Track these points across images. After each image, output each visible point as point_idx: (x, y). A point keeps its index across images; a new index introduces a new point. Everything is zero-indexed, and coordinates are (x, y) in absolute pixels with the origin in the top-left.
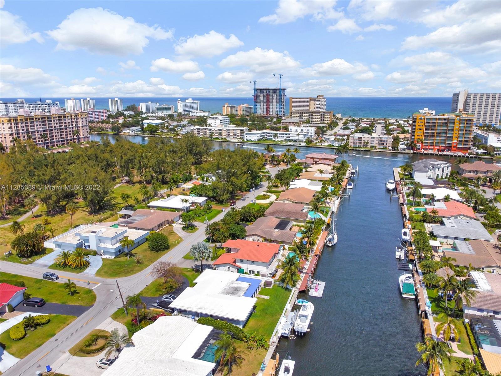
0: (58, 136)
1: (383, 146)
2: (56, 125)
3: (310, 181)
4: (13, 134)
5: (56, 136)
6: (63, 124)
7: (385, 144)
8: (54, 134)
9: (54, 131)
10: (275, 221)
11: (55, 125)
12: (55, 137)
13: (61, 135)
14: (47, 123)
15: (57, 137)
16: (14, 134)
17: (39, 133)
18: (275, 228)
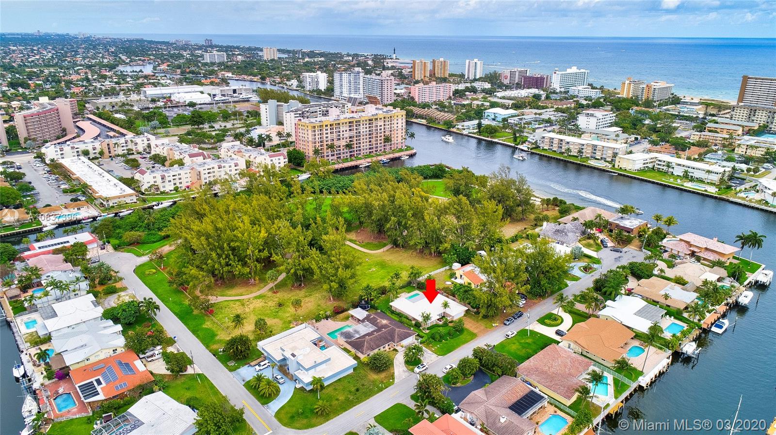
0: (366, 142)
2: (365, 130)
3: (645, 303)
4: (315, 143)
5: (363, 143)
6: (374, 129)
8: (362, 141)
9: (362, 137)
10: (520, 391)
11: (363, 129)
12: (362, 145)
13: (370, 142)
14: (355, 128)
15: (365, 144)
16: (317, 142)
17: (345, 140)
18: (510, 408)
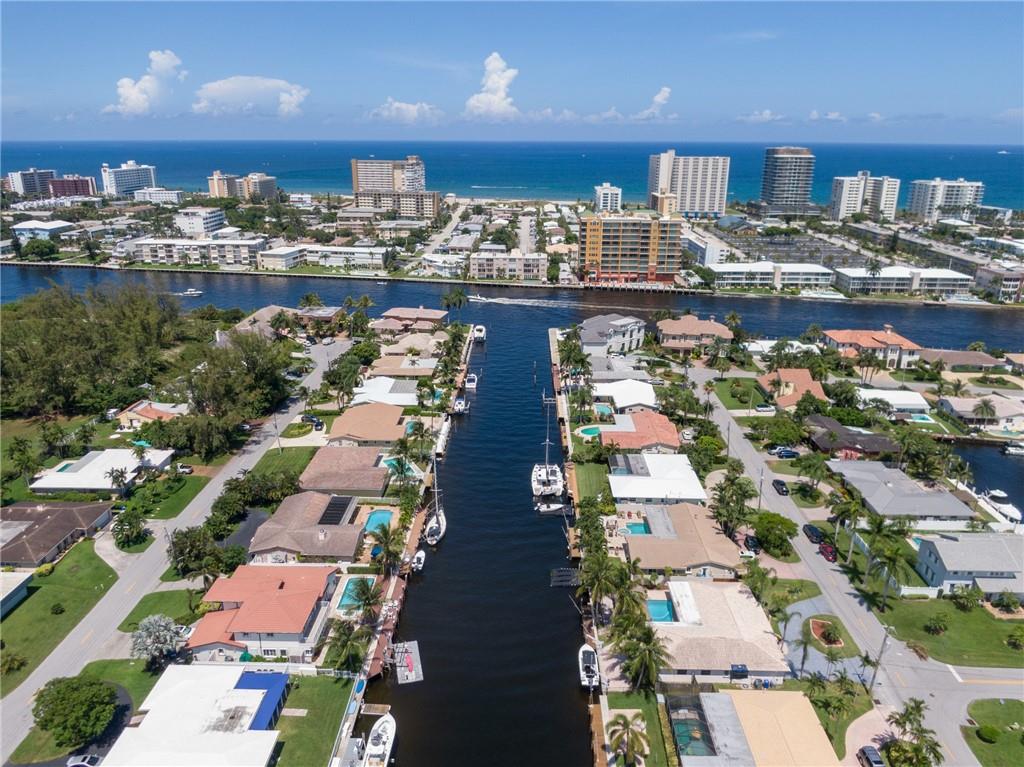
1: (531, 274)
3: (393, 380)
7: (535, 271)
10: (320, 503)
18: (320, 523)
